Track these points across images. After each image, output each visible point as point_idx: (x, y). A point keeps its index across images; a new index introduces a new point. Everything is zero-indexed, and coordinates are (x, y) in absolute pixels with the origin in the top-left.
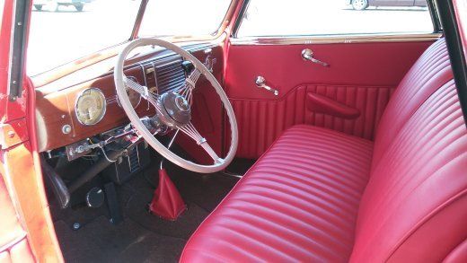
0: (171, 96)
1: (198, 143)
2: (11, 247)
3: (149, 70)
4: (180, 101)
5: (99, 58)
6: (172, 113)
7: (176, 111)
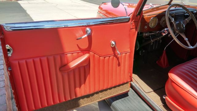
0: (180, 23)
1: (185, 39)
2: (127, 53)
3: (173, 15)
4: (183, 25)
5: (158, 9)
6: (179, 28)
7: (180, 28)
